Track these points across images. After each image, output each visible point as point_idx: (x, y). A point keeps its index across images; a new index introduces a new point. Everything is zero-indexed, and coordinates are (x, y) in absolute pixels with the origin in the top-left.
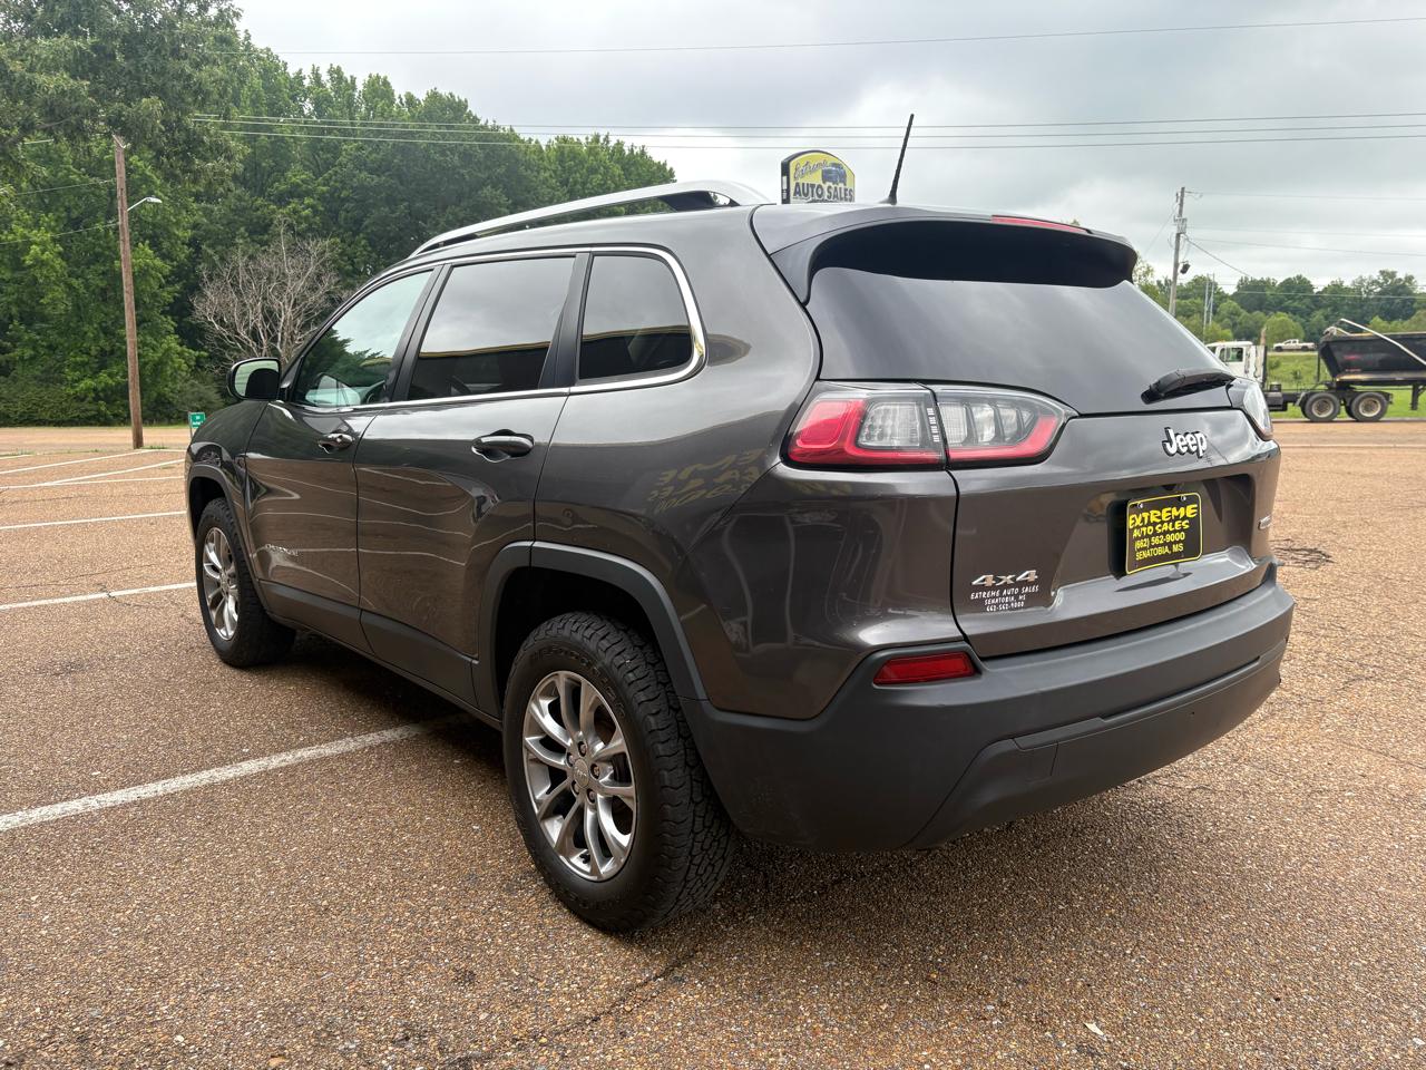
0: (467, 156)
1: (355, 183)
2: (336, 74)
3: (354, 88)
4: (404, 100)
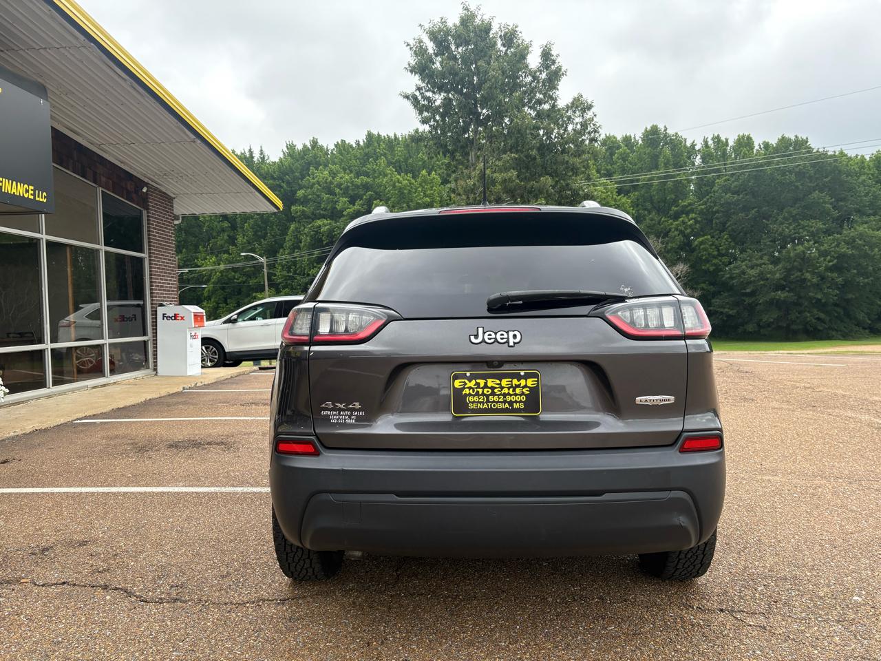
0: (801, 174)
1: (723, 201)
2: (717, 139)
3: (727, 145)
4: (762, 146)
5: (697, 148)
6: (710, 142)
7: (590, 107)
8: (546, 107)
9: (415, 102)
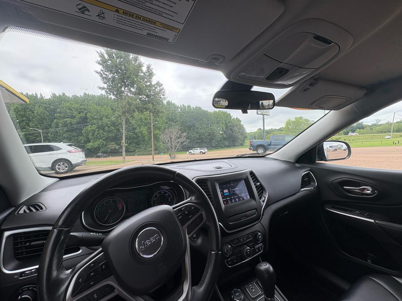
0: (201, 114)
1: (186, 119)
3: (186, 107)
4: (192, 108)
5: (179, 107)
6: (182, 106)
7: (162, 85)
8: (148, 84)
9: (101, 76)
